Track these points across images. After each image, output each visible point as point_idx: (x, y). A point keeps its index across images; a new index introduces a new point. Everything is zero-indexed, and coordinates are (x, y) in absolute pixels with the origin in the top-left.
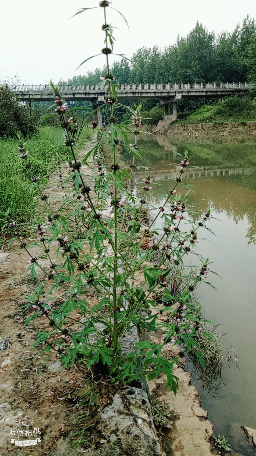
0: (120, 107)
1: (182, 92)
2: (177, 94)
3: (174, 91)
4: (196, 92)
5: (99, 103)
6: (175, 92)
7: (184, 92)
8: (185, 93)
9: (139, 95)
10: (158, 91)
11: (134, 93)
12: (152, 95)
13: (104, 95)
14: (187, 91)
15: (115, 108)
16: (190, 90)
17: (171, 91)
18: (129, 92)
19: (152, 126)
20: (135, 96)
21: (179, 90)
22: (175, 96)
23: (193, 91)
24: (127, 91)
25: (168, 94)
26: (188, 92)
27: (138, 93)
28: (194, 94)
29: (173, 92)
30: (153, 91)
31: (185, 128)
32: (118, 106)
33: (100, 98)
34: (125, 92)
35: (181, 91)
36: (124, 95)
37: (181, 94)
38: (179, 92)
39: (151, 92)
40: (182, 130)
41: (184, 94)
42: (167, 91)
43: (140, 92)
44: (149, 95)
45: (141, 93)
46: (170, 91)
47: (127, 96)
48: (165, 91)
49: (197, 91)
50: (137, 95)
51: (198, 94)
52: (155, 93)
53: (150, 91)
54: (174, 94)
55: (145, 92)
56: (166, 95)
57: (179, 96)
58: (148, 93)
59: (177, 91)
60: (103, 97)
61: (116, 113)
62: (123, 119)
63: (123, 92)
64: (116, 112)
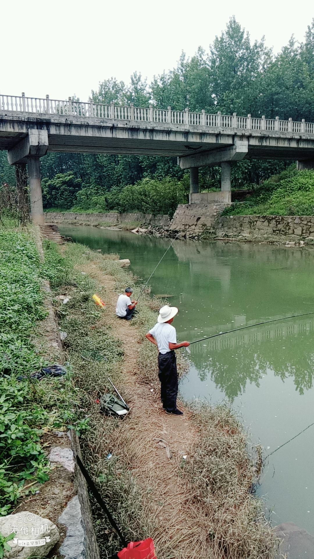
0: (70, 179)
1: (249, 137)
2: (238, 142)
3: (232, 133)
4: (278, 139)
5: (33, 153)
6: (234, 136)
7: (253, 137)
8: (254, 139)
9: (148, 138)
10: (196, 131)
11: (134, 130)
12: (180, 138)
13: (48, 130)
14: (259, 135)
15: (61, 179)
16: (267, 134)
17: (225, 132)
18: (120, 125)
19: (154, 215)
20: (135, 137)
21: (243, 132)
22: (233, 145)
23: (273, 136)
24: (114, 122)
25: (217, 140)
26: (262, 138)
27: (145, 131)
28: (273, 143)
29: (228, 136)
30: (182, 128)
31: (280, 226)
32: (66, 176)
33: (37, 136)
34: (111, 125)
35: (247, 134)
36: (108, 134)
37: (245, 142)
38: (242, 137)
39: (178, 130)
40: (270, 230)
41: (254, 142)
42: (216, 132)
43: (149, 128)
44: (172, 138)
45: (152, 131)
46: (222, 132)
47: (114, 136)
48: (211, 132)
49: (282, 136)
50: (141, 136)
51: (281, 144)
52: (186, 134)
53: (174, 129)
54: (230, 142)
55: (162, 129)
56: (211, 140)
57: (242, 147)
58: (168, 132)
59: (238, 134)
60: (44, 134)
61: (64, 189)
62: (76, 199)
63: (105, 125)
64: (63, 187)
